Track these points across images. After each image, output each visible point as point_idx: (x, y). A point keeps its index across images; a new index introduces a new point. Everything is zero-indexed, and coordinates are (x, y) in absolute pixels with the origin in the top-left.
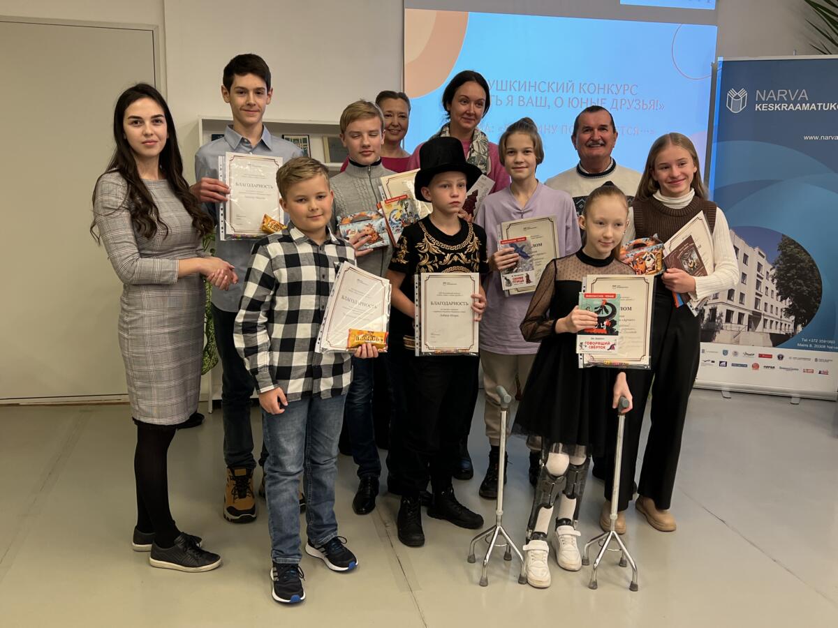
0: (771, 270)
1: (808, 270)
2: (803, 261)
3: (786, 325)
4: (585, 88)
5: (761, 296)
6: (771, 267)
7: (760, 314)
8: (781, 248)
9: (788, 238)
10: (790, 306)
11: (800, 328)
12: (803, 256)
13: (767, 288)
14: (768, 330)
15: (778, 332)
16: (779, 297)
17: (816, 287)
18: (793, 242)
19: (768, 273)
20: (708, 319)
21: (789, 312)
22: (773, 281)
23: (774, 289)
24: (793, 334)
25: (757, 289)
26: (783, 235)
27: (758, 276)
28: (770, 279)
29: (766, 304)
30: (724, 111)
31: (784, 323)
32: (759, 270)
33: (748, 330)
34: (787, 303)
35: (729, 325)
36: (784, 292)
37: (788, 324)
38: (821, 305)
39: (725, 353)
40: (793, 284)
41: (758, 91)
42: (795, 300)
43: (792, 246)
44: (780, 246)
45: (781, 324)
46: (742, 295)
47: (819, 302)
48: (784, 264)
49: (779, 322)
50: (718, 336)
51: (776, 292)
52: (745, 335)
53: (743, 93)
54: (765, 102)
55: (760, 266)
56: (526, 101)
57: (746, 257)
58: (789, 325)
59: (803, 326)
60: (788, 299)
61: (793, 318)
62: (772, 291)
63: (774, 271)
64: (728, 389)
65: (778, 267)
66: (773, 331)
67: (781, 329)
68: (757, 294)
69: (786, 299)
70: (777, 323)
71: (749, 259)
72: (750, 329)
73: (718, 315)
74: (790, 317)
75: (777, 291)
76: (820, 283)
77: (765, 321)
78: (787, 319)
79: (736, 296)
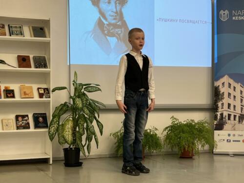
5: (243, 106)
20: (220, 119)
25: (241, 103)
27: (241, 97)
30: (219, 20)
32: (241, 94)
33: (239, 123)
35: (229, 121)
39: (229, 135)
46: (235, 106)
50: (225, 127)
52: (238, 126)
53: (227, 12)
54: (237, 16)
55: (241, 92)
57: (235, 88)
64: (232, 153)
68: (241, 105)
73: (224, 116)
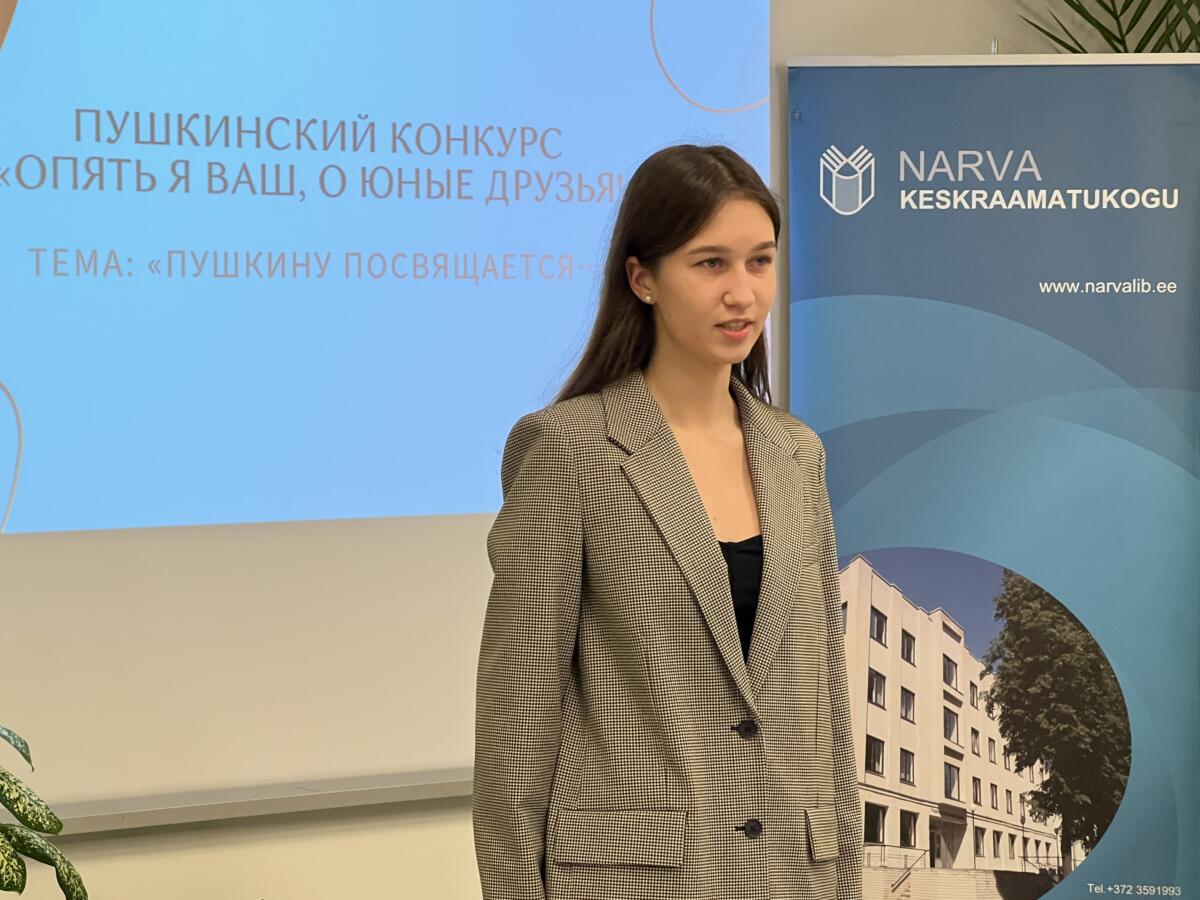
0: (982, 675)
1: (1085, 673)
2: (1069, 649)
3: (1037, 843)
4: (409, 136)
5: (960, 756)
6: (984, 668)
7: (961, 814)
8: (1005, 609)
9: (1021, 580)
10: (1045, 785)
11: (1078, 851)
12: (1069, 634)
13: (975, 732)
14: (989, 862)
15: (1016, 866)
16: (1013, 758)
17: (1114, 726)
18: (1036, 592)
19: (973, 685)
21: (1043, 803)
22: (990, 709)
23: (996, 735)
24: (1063, 872)
25: (947, 735)
26: (1008, 573)
27: (947, 696)
28: (982, 704)
29: (976, 781)
30: (812, 204)
31: (1032, 837)
32: (947, 679)
33: (932, 865)
34: (1036, 777)
35: (874, 850)
36: (1024, 745)
37: (1044, 840)
38: (1130, 779)
40: (1048, 717)
41: (903, 155)
42: (1056, 766)
43: (1036, 605)
44: (1001, 605)
45: (1025, 840)
46: (906, 756)
47: (1127, 771)
48: (1017, 657)
49: (1019, 836)
51: (1002, 742)
52: (924, 880)
53: (862, 159)
54: (925, 185)
55: (949, 665)
56: (231, 179)
57: (908, 639)
58: (1048, 845)
59: (1088, 845)
60: (1038, 765)
61: (1056, 821)
62: (991, 740)
63: (990, 681)
65: (999, 668)
66: (1006, 864)
67: (1025, 858)
68: (948, 751)
69: (1031, 764)
70: (1012, 837)
71: (917, 643)
72: (938, 862)
74: (1050, 820)
75: (1005, 742)
76: (1122, 713)
77: (979, 832)
78: (1039, 826)
79: (890, 760)
